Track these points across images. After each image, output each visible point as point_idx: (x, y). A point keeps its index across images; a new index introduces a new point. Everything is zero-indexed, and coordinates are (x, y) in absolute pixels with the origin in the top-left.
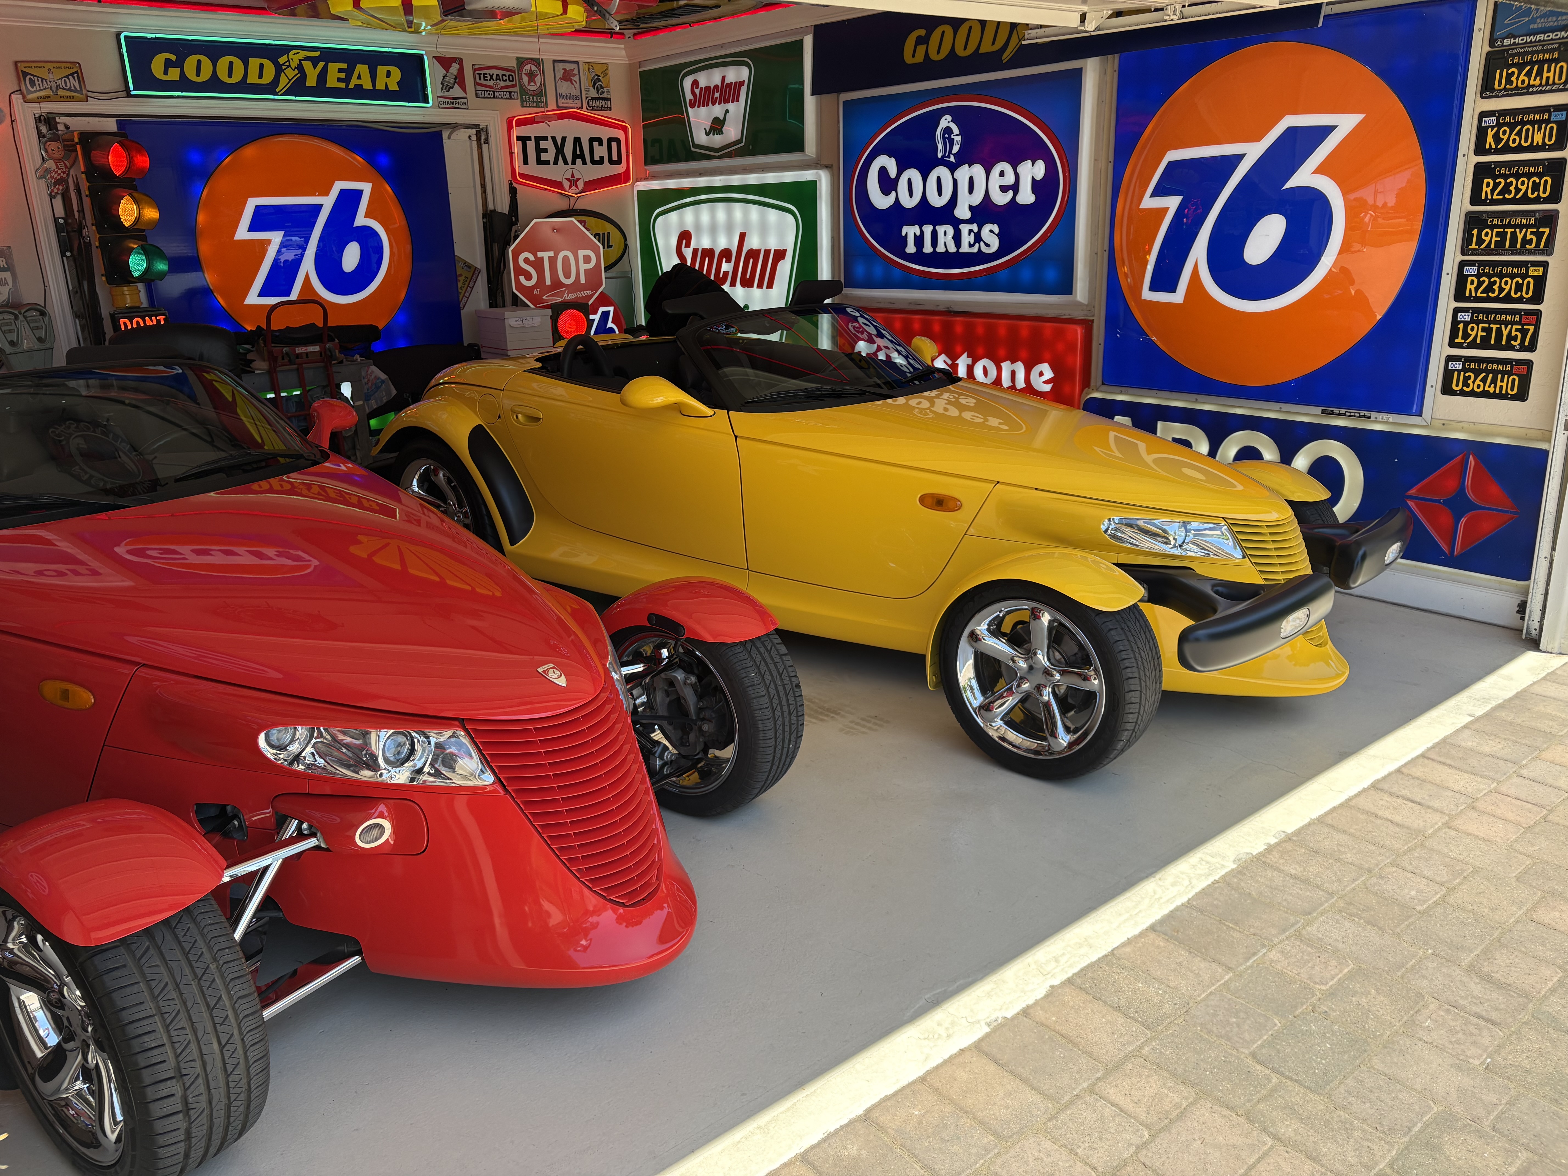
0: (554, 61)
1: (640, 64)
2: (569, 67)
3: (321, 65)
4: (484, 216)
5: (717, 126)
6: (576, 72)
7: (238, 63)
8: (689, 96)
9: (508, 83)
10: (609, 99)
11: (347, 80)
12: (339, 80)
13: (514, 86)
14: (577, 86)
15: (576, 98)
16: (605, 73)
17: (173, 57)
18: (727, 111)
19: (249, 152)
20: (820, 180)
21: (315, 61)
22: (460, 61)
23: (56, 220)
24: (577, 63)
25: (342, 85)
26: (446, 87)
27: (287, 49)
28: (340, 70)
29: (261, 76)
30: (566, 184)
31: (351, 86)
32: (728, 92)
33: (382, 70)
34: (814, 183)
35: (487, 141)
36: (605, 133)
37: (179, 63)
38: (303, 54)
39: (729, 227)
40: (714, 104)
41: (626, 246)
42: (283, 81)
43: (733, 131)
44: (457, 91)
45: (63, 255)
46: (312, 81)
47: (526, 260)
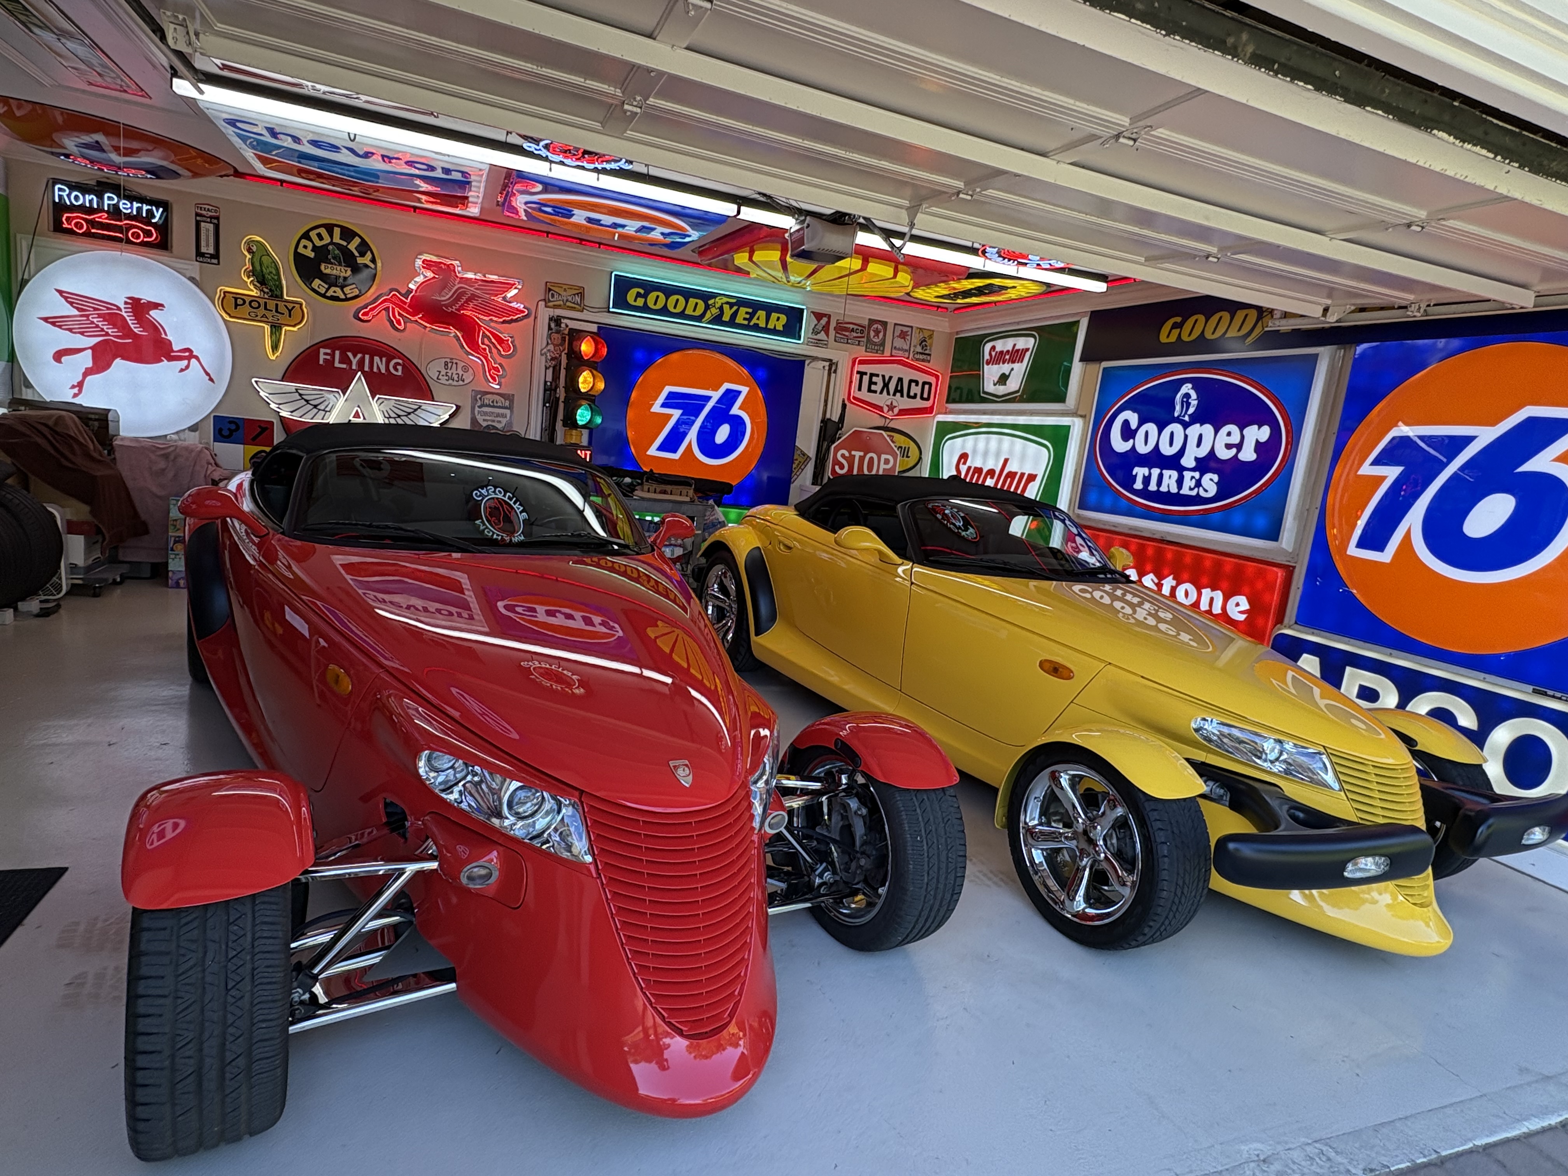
0: (896, 324)
1: (957, 333)
2: (905, 329)
3: (735, 308)
4: (822, 421)
5: (1003, 379)
6: (909, 333)
7: (682, 300)
8: (987, 357)
9: (859, 335)
10: (930, 355)
11: (750, 320)
12: (745, 319)
13: (863, 337)
14: (908, 343)
15: (906, 351)
16: (931, 337)
17: (642, 291)
18: (1012, 369)
19: (675, 357)
20: (1074, 425)
21: (731, 305)
22: (829, 317)
23: (546, 382)
24: (912, 327)
25: (746, 322)
26: (815, 332)
27: (714, 296)
28: (747, 313)
29: (694, 310)
30: (886, 409)
31: (752, 324)
32: (1016, 356)
33: (774, 316)
34: (1068, 428)
35: (835, 372)
36: (922, 378)
37: (645, 296)
38: (725, 300)
39: (998, 454)
40: (1004, 363)
41: (920, 458)
42: (708, 315)
43: (1014, 384)
44: (822, 336)
45: (544, 405)
46: (726, 318)
47: (843, 456)
